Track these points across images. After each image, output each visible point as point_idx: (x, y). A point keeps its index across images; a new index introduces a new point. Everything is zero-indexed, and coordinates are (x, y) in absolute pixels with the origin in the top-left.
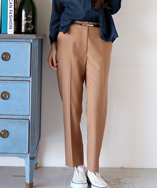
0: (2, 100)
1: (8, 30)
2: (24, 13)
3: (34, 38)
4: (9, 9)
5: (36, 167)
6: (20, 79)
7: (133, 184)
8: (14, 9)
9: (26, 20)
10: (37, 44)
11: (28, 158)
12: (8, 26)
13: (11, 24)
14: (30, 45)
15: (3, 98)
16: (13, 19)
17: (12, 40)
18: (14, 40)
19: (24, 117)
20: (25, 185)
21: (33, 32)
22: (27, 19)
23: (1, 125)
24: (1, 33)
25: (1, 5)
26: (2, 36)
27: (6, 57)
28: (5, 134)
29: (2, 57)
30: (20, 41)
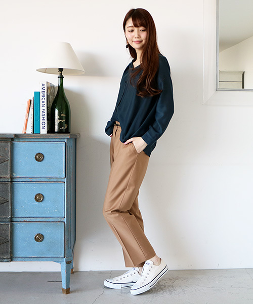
0: (37, 203)
1: (41, 129)
2: (57, 111)
3: (69, 137)
4: (41, 108)
5: (72, 271)
6: (55, 180)
7: (172, 286)
8: (47, 107)
10: (72, 143)
11: (65, 263)
12: (41, 125)
13: (44, 123)
14: (64, 145)
15: (37, 200)
16: (46, 118)
17: (46, 140)
18: (48, 140)
19: (59, 220)
20: (62, 291)
21: (67, 131)
22: (60, 118)
23: (36, 229)
24: (33, 133)
25: (34, 104)
26: (35, 136)
27: (39, 157)
28: (39, 238)
29: (36, 158)
30: (54, 140)
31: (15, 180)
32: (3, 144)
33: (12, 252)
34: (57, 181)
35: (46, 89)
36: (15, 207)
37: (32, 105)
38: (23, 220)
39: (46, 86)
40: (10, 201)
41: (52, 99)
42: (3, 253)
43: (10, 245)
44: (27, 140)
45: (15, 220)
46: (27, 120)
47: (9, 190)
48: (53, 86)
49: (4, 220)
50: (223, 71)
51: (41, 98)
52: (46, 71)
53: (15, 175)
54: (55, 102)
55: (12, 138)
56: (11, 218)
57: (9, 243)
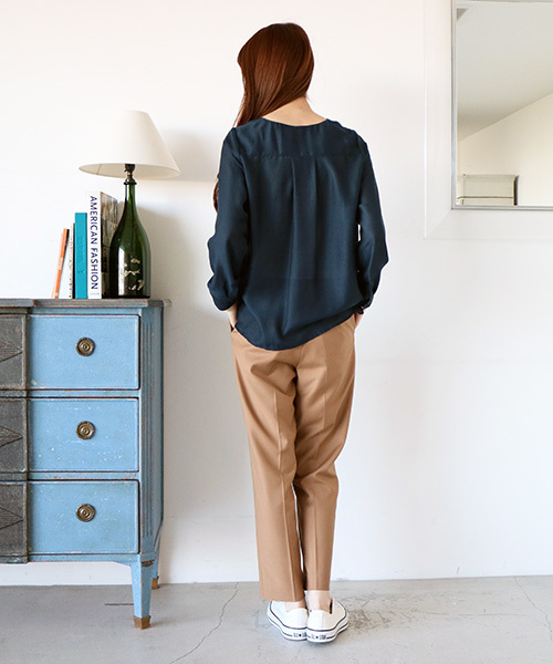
0: (80, 441)
1: (90, 290)
2: (122, 254)
3: (146, 305)
4: (90, 246)
5: (154, 584)
6: (117, 393)
8: (102, 246)
9: (127, 269)
11: (139, 564)
12: (90, 282)
13: (94, 278)
14: (137, 321)
15: (80, 435)
16: (99, 268)
17: (99, 311)
18: (104, 312)
19: (127, 476)
20: (133, 622)
21: (140, 295)
22: (130, 267)
23: (79, 495)
24: (74, 297)
25: (74, 238)
26: (76, 304)
27: (86, 347)
28: (87, 513)
29: (78, 348)
30: (116, 311)
31: (35, 394)
32: (10, 320)
33: (30, 544)
34: (120, 395)
35: (98, 206)
36: (36, 450)
37: (71, 240)
38: (52, 476)
39: (98, 202)
40: (25, 437)
41: (112, 227)
42: (11, 545)
43: (25, 528)
44: (59, 311)
45: (35, 476)
46: (60, 272)
47: (24, 415)
48: (115, 202)
49: (14, 477)
50: (474, 176)
51: (89, 225)
52: (99, 170)
53: (35, 384)
54: (118, 233)
55: (29, 308)
56: (28, 472)
57: (25, 524)
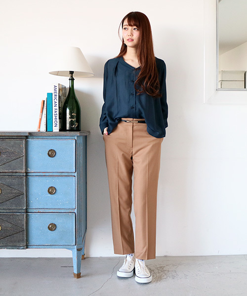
0: (50, 195)
1: (54, 128)
2: (68, 111)
3: (79, 135)
4: (54, 108)
5: (83, 257)
6: (66, 174)
7: (175, 272)
8: (59, 108)
9: (70, 118)
10: (81, 141)
11: (76, 250)
12: (54, 124)
13: (56, 122)
14: (74, 142)
15: (50, 193)
16: (58, 117)
17: (58, 138)
18: (60, 138)
19: (70, 211)
20: (73, 275)
21: (78, 129)
22: (72, 117)
23: (49, 219)
24: (47, 131)
25: (47, 105)
26: (48, 134)
27: (52, 154)
28: (52, 227)
29: (48, 154)
30: (65, 138)
31: (30, 174)
32: (18, 141)
33: (27, 240)
34: (68, 175)
35: (57, 90)
36: (30, 199)
37: (45, 107)
38: (37, 211)
39: (57, 88)
40: (25, 193)
41: (63, 99)
42: (19, 241)
43: (25, 234)
44: (40, 137)
45: (30, 211)
46: (41, 119)
47: (25, 183)
48: (65, 88)
49: (20, 211)
51: (53, 98)
52: (58, 73)
53: (29, 170)
54: (66, 102)
55: (26, 136)
56: (26, 209)
57: (25, 232)
